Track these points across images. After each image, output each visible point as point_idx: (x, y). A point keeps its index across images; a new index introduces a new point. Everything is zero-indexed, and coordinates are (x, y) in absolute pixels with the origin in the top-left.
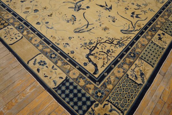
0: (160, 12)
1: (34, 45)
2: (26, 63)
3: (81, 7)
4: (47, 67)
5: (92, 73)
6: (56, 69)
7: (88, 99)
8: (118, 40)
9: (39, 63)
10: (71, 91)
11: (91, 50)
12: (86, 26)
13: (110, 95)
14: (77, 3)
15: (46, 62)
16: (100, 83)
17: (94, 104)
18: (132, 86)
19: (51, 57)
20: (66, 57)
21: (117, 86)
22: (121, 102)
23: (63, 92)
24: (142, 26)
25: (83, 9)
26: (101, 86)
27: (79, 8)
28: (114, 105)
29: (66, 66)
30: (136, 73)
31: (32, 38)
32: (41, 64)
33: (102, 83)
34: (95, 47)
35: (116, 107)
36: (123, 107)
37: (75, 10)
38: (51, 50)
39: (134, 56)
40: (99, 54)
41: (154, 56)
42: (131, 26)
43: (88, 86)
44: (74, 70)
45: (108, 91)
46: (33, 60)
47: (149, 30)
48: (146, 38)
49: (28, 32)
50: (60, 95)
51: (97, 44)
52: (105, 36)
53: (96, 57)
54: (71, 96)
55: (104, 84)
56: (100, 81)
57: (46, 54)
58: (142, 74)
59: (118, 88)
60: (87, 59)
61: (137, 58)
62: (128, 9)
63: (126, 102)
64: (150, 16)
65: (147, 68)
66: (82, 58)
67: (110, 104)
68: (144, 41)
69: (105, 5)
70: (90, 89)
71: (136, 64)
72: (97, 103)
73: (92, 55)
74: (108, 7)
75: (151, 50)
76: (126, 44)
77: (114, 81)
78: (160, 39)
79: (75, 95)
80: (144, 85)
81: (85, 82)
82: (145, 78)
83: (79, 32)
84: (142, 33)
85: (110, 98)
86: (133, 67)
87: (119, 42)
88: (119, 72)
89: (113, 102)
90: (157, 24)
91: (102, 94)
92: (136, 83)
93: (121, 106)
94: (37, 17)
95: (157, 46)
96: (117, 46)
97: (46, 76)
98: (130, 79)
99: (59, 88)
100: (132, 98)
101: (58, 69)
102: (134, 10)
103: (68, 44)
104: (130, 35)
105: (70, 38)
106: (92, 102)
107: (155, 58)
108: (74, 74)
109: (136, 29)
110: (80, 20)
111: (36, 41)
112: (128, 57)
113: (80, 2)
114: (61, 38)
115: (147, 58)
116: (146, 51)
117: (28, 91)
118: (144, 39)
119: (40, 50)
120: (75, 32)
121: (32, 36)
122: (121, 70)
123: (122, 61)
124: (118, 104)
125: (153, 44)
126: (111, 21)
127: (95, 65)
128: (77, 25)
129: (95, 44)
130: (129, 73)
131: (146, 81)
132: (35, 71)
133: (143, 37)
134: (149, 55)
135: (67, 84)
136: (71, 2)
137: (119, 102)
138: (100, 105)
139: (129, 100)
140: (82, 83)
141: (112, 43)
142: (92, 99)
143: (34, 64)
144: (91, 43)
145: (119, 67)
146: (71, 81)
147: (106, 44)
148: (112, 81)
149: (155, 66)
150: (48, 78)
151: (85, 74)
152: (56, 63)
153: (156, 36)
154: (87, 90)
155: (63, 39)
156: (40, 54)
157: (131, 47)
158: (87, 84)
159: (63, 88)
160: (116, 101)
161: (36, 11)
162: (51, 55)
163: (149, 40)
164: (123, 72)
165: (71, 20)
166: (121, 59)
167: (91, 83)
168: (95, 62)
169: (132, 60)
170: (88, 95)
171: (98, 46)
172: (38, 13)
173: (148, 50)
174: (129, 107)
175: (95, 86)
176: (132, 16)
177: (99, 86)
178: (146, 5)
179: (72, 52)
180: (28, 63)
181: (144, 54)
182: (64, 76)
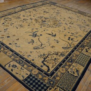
0: (86, 37)
1: (9, 56)
2: (4, 66)
3: (37, 35)
4: (17, 68)
5: (46, 71)
6: (23, 69)
7: (45, 85)
8: (61, 53)
9: (12, 66)
10: (34, 81)
11: (45, 59)
12: (41, 46)
13: (58, 83)
14: (34, 33)
15: (17, 65)
16: (51, 76)
17: (49, 88)
18: (72, 78)
19: (20, 63)
20: (29, 63)
21: (62, 78)
22: (66, 87)
23: (29, 82)
24: (76, 45)
25: (38, 36)
26: (52, 78)
27: (35, 35)
28: (62, 88)
29: (30, 68)
30: (73, 71)
31: (7, 52)
32: (13, 67)
33: (53, 77)
34: (47, 57)
35: (63, 89)
36: (67, 89)
37: (33, 37)
38: (19, 59)
39: (72, 61)
40: (50, 61)
41: (84, 61)
42: (68, 45)
43: (44, 78)
44: (35, 70)
45: (57, 81)
46: (8, 64)
47: (80, 47)
48: (78, 51)
49: (4, 49)
50: (27, 84)
51: (48, 55)
52: (52, 51)
53: (48, 62)
54: (34, 84)
55: (54, 77)
56: (51, 75)
57: (16, 61)
58: (77, 71)
59: (63, 79)
60: (43, 64)
61: (73, 62)
62: (66, 36)
63: (69, 87)
64: (80, 39)
65: (80, 68)
66: (39, 63)
67: (59, 88)
68: (77, 53)
69: (51, 34)
70: (46, 80)
71: (73, 66)
72: (50, 87)
73: (45, 61)
74: (54, 35)
75: (81, 58)
76: (66, 55)
77: (60, 75)
78: (87, 51)
79: (37, 83)
80: (79, 77)
81: (42, 76)
82: (79, 73)
83: (36, 49)
84: (75, 48)
85: (58, 84)
86: (71, 67)
87: (62, 54)
88: (63, 70)
89: (60, 86)
90: (85, 43)
91: (53, 82)
92: (74, 76)
93: (66, 88)
94: (9, 40)
95: (85, 55)
96: (61, 56)
97: (17, 74)
98: (70, 74)
99: (26, 80)
100: (72, 84)
101: (25, 69)
102: (70, 36)
103: (30, 55)
104: (68, 50)
105: (31, 52)
106: (48, 87)
107: (84, 62)
108: (35, 72)
109: (71, 46)
110: (37, 42)
111: (9, 54)
112: (67, 62)
113: (36, 32)
114: (25, 52)
115: (80, 62)
116: (79, 58)
117: (6, 82)
118: (77, 52)
119: (13, 59)
120: (34, 49)
121: (6, 51)
122: (64, 69)
123: (64, 64)
124: (64, 88)
125: (82, 54)
126: (56, 42)
127: (48, 67)
128: (35, 45)
129: (47, 55)
130: (69, 70)
131: (80, 75)
132: (10, 70)
133: (76, 51)
134: (81, 60)
135: (31, 77)
136: (30, 32)
137: (64, 86)
138: (52, 88)
139: (70, 85)
140: (40, 76)
141: (57, 54)
142: (47, 85)
143: (9, 67)
144: (44, 55)
145: (62, 67)
146: (33, 75)
147: (54, 55)
148: (59, 75)
149: (85, 66)
150: (19, 74)
151: (42, 71)
152: (23, 66)
153: (84, 50)
154: (44, 80)
155: (26, 53)
156: (12, 61)
157: (70, 56)
158: (44, 77)
159: (29, 80)
160: (62, 86)
161: (8, 37)
162: (20, 61)
163: (80, 52)
164: (66, 70)
165: (31, 42)
166: (63, 63)
167: (46, 77)
168: (47, 65)
169: (70, 64)
170: (44, 83)
171: (49, 56)
172: (9, 38)
173: (80, 58)
174: (71, 89)
175: (48, 78)
176: (69, 39)
177: (51, 78)
178: (77, 33)
179: (33, 60)
180: (5, 66)
181: (78, 60)
182: (29, 73)
